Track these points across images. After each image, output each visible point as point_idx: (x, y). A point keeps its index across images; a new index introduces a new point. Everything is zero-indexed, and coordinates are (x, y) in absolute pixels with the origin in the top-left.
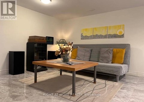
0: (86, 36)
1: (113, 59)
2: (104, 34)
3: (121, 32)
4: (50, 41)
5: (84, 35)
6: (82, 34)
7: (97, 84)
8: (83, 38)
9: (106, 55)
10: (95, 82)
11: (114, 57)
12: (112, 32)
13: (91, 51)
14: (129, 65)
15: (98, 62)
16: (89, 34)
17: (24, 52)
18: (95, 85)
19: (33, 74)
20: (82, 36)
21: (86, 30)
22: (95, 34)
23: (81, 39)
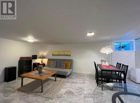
0: (55, 55)
1: (66, 67)
2: (63, 54)
3: (69, 54)
4: (35, 57)
5: (54, 54)
6: (53, 53)
7: (56, 82)
8: (53, 55)
9: (63, 65)
10: (56, 81)
11: (66, 66)
12: (66, 53)
13: (57, 62)
14: (72, 69)
15: (60, 68)
16: (56, 54)
17: (16, 67)
18: (55, 82)
19: (21, 78)
20: (53, 54)
21: (55, 51)
22: (59, 54)
23: (53, 56)
